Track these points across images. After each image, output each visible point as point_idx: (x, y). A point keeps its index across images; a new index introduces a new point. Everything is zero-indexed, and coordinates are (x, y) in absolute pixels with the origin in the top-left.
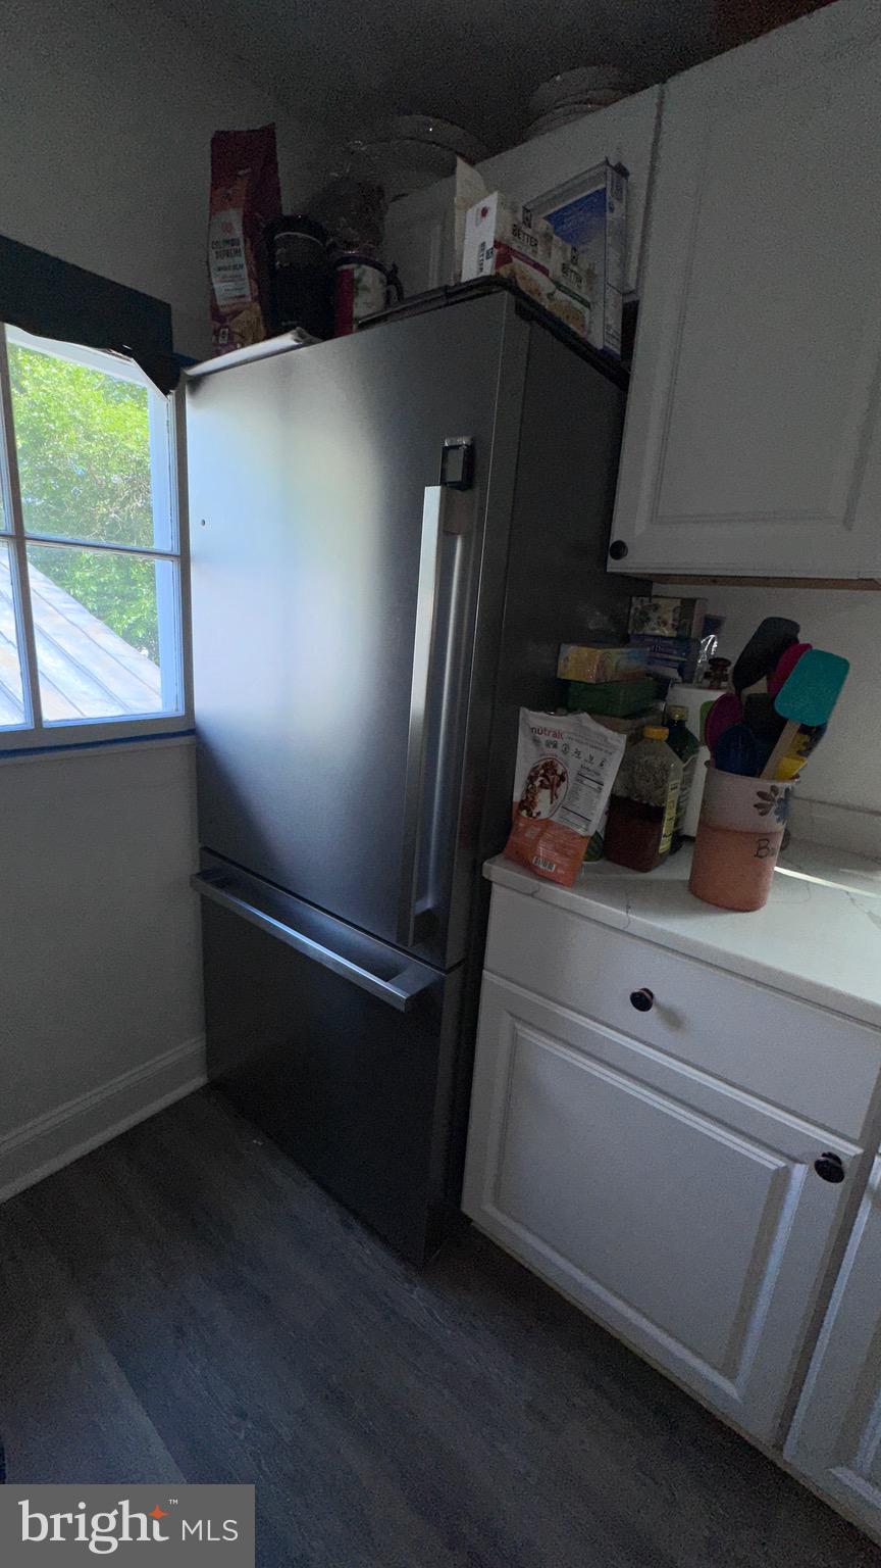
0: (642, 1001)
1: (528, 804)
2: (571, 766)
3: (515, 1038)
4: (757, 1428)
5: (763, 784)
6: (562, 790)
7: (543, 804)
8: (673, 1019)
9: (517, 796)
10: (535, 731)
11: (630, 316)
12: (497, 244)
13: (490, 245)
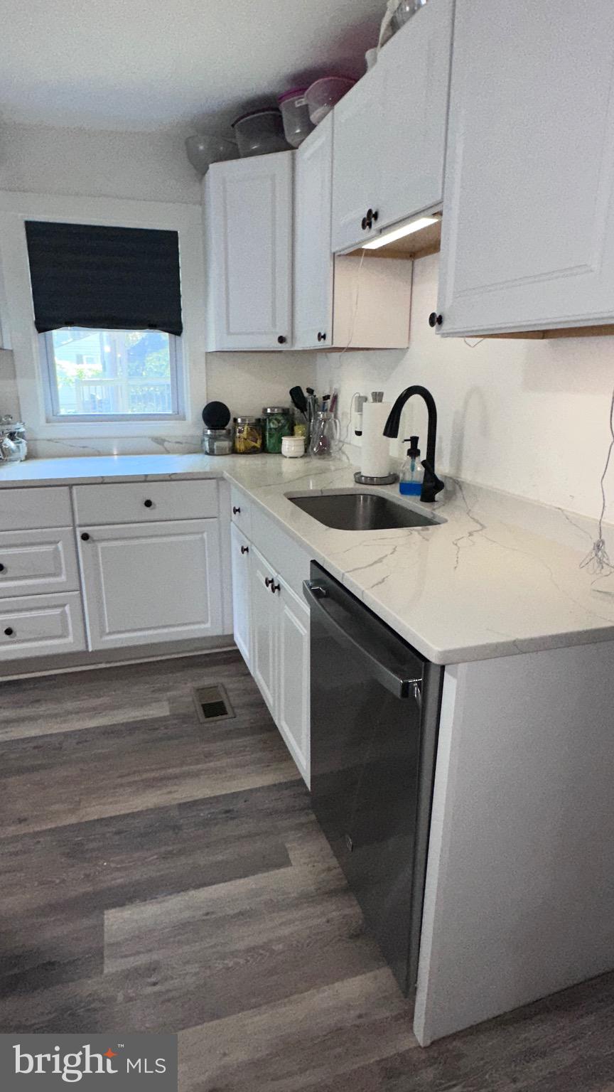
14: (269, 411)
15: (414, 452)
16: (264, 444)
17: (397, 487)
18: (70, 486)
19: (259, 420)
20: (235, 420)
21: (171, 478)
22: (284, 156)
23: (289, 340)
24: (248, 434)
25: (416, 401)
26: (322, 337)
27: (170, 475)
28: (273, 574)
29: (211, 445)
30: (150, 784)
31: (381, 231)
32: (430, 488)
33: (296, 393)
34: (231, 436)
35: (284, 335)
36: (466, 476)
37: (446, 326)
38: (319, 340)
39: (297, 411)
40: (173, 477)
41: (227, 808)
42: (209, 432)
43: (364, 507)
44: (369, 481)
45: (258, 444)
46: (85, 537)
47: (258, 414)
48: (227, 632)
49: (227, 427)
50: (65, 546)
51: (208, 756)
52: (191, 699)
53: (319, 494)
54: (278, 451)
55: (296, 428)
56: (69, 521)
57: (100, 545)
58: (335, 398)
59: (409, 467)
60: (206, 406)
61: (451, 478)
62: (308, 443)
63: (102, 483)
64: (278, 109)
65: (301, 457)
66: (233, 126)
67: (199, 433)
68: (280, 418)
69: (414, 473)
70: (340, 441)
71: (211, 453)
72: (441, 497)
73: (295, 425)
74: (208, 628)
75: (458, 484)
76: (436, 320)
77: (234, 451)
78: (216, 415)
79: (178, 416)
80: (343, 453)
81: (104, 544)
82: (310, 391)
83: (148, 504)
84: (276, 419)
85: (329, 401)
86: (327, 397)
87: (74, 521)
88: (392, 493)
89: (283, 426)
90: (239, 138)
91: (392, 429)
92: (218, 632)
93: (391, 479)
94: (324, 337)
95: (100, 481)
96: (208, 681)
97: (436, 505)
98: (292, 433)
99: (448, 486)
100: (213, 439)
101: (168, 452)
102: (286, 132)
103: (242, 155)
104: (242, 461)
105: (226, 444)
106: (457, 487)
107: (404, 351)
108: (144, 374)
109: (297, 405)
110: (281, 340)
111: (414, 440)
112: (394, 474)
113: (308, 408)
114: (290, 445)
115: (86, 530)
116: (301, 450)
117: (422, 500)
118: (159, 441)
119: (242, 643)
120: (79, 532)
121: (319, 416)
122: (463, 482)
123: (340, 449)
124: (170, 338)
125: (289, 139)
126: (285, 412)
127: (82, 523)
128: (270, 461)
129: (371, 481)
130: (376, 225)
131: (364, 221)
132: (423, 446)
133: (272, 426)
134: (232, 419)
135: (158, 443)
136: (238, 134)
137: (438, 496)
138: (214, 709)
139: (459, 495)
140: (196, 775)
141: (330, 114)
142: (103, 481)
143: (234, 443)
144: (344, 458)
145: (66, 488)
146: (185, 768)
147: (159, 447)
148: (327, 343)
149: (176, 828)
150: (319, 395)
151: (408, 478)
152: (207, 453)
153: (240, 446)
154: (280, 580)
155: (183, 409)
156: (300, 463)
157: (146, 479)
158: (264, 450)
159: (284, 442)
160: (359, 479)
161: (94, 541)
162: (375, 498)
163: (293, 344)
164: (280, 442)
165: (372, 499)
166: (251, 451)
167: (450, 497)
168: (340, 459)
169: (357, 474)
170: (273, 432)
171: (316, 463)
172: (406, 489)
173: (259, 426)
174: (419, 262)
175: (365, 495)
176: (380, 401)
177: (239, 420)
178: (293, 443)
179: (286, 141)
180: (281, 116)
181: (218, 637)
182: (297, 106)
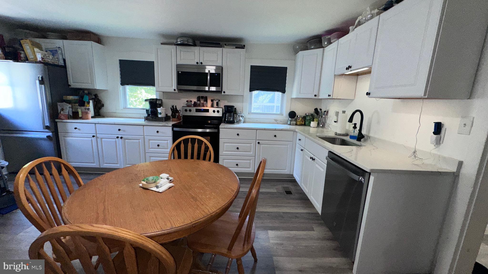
0: (76, 128)
1: (60, 113)
2: (65, 108)
3: (64, 138)
4: (98, 167)
5: (85, 107)
6: (64, 110)
7: (62, 112)
8: (79, 129)
9: (59, 112)
10: (59, 105)
11: (64, 60)
12: (41, 58)
13: (40, 57)
14: (307, 114)
15: (355, 127)
16: (305, 123)
17: (349, 137)
18: (257, 130)
19: (304, 117)
20: (297, 116)
21: (282, 130)
22: (322, 49)
23: (317, 96)
24: (301, 120)
25: (358, 114)
26: (329, 96)
27: (282, 129)
28: (312, 156)
29: (290, 122)
30: (274, 207)
31: (351, 71)
32: (360, 137)
33: (316, 110)
34: (296, 120)
35: (316, 94)
36: (371, 135)
37: (371, 95)
38: (328, 96)
39: (315, 115)
40: (283, 130)
41: (296, 216)
42: (290, 119)
43: (338, 141)
44: (339, 135)
45: (303, 123)
46: (259, 143)
47: (304, 115)
48: (291, 173)
49: (295, 118)
50: (253, 145)
51: (289, 203)
52: (281, 189)
53: (325, 137)
54: (309, 125)
55: (314, 119)
56: (255, 139)
57: (262, 145)
58: (328, 112)
59: (353, 131)
60: (290, 112)
61: (366, 135)
62: (318, 124)
63: (265, 130)
64: (321, 38)
65: (316, 127)
66: (307, 42)
67: (287, 119)
68: (310, 116)
69: (355, 133)
70: (328, 124)
71: (290, 124)
72: (363, 140)
73: (314, 118)
74: (286, 171)
75: (369, 137)
76: (368, 94)
77: (296, 125)
78: (292, 115)
79: (281, 114)
80: (329, 127)
81: (263, 145)
82: (321, 110)
83: (275, 136)
84: (309, 117)
85: (326, 113)
86: (325, 112)
87: (256, 139)
88: (347, 138)
89: (311, 119)
90: (308, 45)
91: (351, 120)
92: (288, 173)
93: (347, 135)
94: (330, 96)
95: (264, 129)
96: (286, 186)
97: (361, 142)
98: (313, 121)
99: (366, 137)
100: (291, 121)
101: (278, 123)
102: (323, 43)
103: (309, 49)
104: (298, 127)
105: (295, 122)
106: (368, 138)
107: (352, 100)
108: (258, 102)
109: (316, 113)
110: (315, 96)
111: (355, 124)
112: (347, 134)
113: (319, 114)
114: (313, 124)
115: (259, 141)
116: (316, 125)
117: (357, 140)
118: (276, 120)
119: (297, 177)
120: (257, 141)
121: (323, 116)
122: (371, 136)
123: (328, 126)
124: (282, 94)
125: (323, 46)
126: (312, 115)
127: (258, 139)
128: (306, 128)
129: (340, 135)
130: (350, 69)
131: (347, 68)
132: (358, 126)
133: (308, 118)
134: (296, 116)
135: (276, 121)
136: (308, 44)
137: (362, 140)
138: (289, 193)
139: (369, 140)
140: (286, 207)
141: (337, 41)
142: (265, 129)
143: (297, 122)
144: (330, 129)
145: (256, 130)
146: (283, 205)
147: (276, 122)
148: (331, 97)
149: (283, 217)
150: (323, 110)
151: (352, 134)
152: (289, 125)
153: (298, 123)
154: (314, 157)
155: (283, 113)
156: (316, 129)
157: (275, 130)
158: (305, 125)
159: (311, 123)
160: (336, 134)
161: (260, 144)
162: (341, 140)
163: (318, 97)
164: (310, 123)
165: (340, 140)
166: (301, 125)
167: (365, 141)
168: (328, 129)
169: (335, 133)
170: (308, 120)
171: (320, 129)
172: (352, 137)
173: (304, 118)
174: (359, 77)
175: (339, 138)
176: (345, 113)
177: (299, 116)
178: (314, 123)
179: (322, 46)
180: (322, 40)
181: (288, 174)
182: (327, 38)
